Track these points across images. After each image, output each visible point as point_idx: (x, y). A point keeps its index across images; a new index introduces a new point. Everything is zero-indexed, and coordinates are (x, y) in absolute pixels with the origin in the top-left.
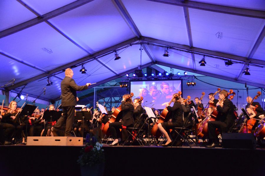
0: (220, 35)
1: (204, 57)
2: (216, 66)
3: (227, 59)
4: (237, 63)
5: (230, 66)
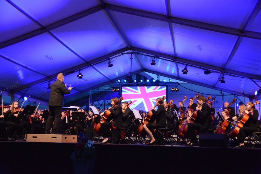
0: (200, 47)
1: (186, 66)
3: (206, 69)
4: (214, 72)
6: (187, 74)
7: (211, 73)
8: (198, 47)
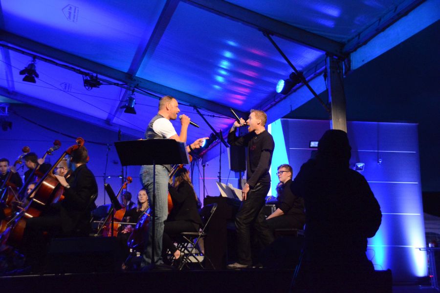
0: (72, 11)
1: (34, 60)
2: (63, 85)
3: (88, 73)
4: (110, 83)
5: (93, 88)
6: (34, 82)
7: (101, 86)
8: (67, 9)
